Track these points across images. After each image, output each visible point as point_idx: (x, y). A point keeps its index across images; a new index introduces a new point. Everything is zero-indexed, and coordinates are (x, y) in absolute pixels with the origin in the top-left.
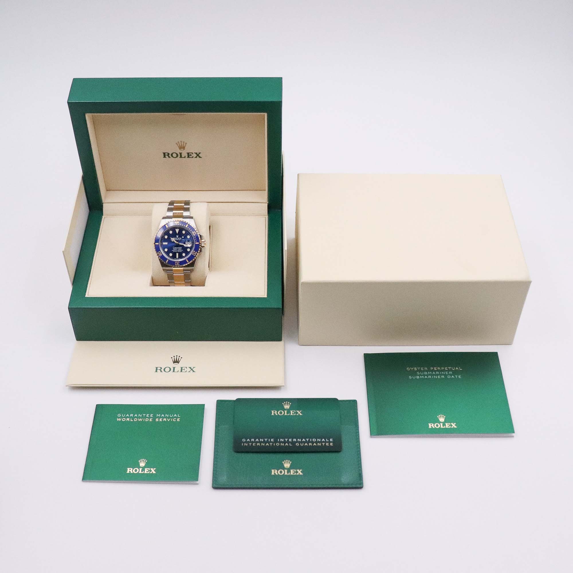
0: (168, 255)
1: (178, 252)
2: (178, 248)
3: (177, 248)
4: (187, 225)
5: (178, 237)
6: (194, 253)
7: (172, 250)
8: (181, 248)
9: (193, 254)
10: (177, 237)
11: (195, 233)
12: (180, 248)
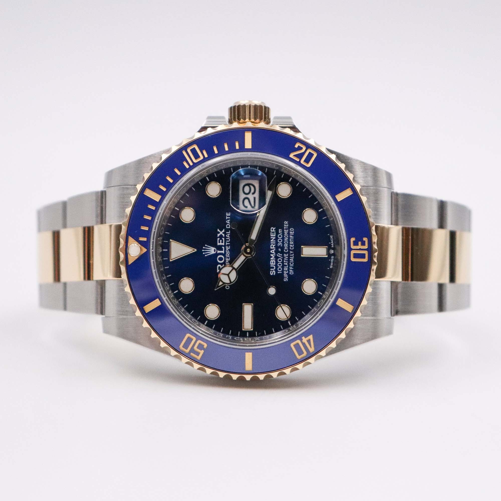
0: (314, 305)
1: (298, 251)
2: (273, 247)
3: (273, 251)
4: (149, 193)
5: (214, 244)
6: (300, 156)
7: (286, 280)
8: (273, 229)
9: (307, 161)
10: (212, 250)
11: (194, 151)
12: (273, 236)
